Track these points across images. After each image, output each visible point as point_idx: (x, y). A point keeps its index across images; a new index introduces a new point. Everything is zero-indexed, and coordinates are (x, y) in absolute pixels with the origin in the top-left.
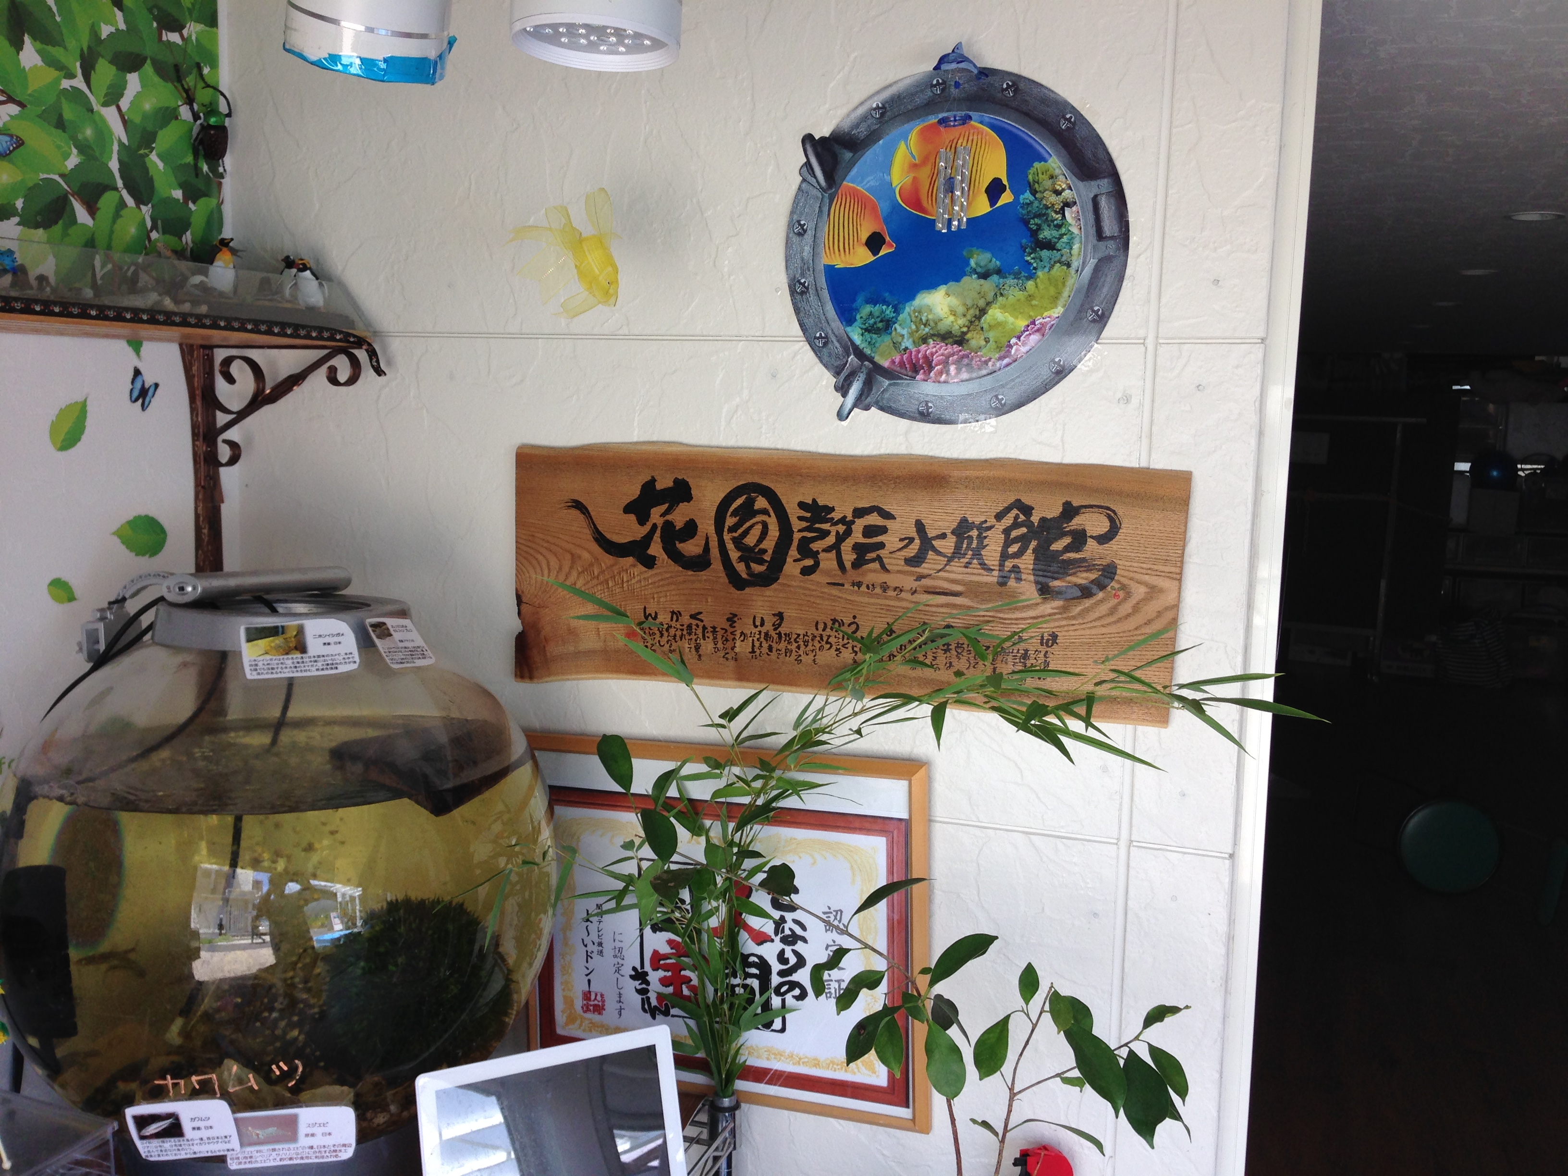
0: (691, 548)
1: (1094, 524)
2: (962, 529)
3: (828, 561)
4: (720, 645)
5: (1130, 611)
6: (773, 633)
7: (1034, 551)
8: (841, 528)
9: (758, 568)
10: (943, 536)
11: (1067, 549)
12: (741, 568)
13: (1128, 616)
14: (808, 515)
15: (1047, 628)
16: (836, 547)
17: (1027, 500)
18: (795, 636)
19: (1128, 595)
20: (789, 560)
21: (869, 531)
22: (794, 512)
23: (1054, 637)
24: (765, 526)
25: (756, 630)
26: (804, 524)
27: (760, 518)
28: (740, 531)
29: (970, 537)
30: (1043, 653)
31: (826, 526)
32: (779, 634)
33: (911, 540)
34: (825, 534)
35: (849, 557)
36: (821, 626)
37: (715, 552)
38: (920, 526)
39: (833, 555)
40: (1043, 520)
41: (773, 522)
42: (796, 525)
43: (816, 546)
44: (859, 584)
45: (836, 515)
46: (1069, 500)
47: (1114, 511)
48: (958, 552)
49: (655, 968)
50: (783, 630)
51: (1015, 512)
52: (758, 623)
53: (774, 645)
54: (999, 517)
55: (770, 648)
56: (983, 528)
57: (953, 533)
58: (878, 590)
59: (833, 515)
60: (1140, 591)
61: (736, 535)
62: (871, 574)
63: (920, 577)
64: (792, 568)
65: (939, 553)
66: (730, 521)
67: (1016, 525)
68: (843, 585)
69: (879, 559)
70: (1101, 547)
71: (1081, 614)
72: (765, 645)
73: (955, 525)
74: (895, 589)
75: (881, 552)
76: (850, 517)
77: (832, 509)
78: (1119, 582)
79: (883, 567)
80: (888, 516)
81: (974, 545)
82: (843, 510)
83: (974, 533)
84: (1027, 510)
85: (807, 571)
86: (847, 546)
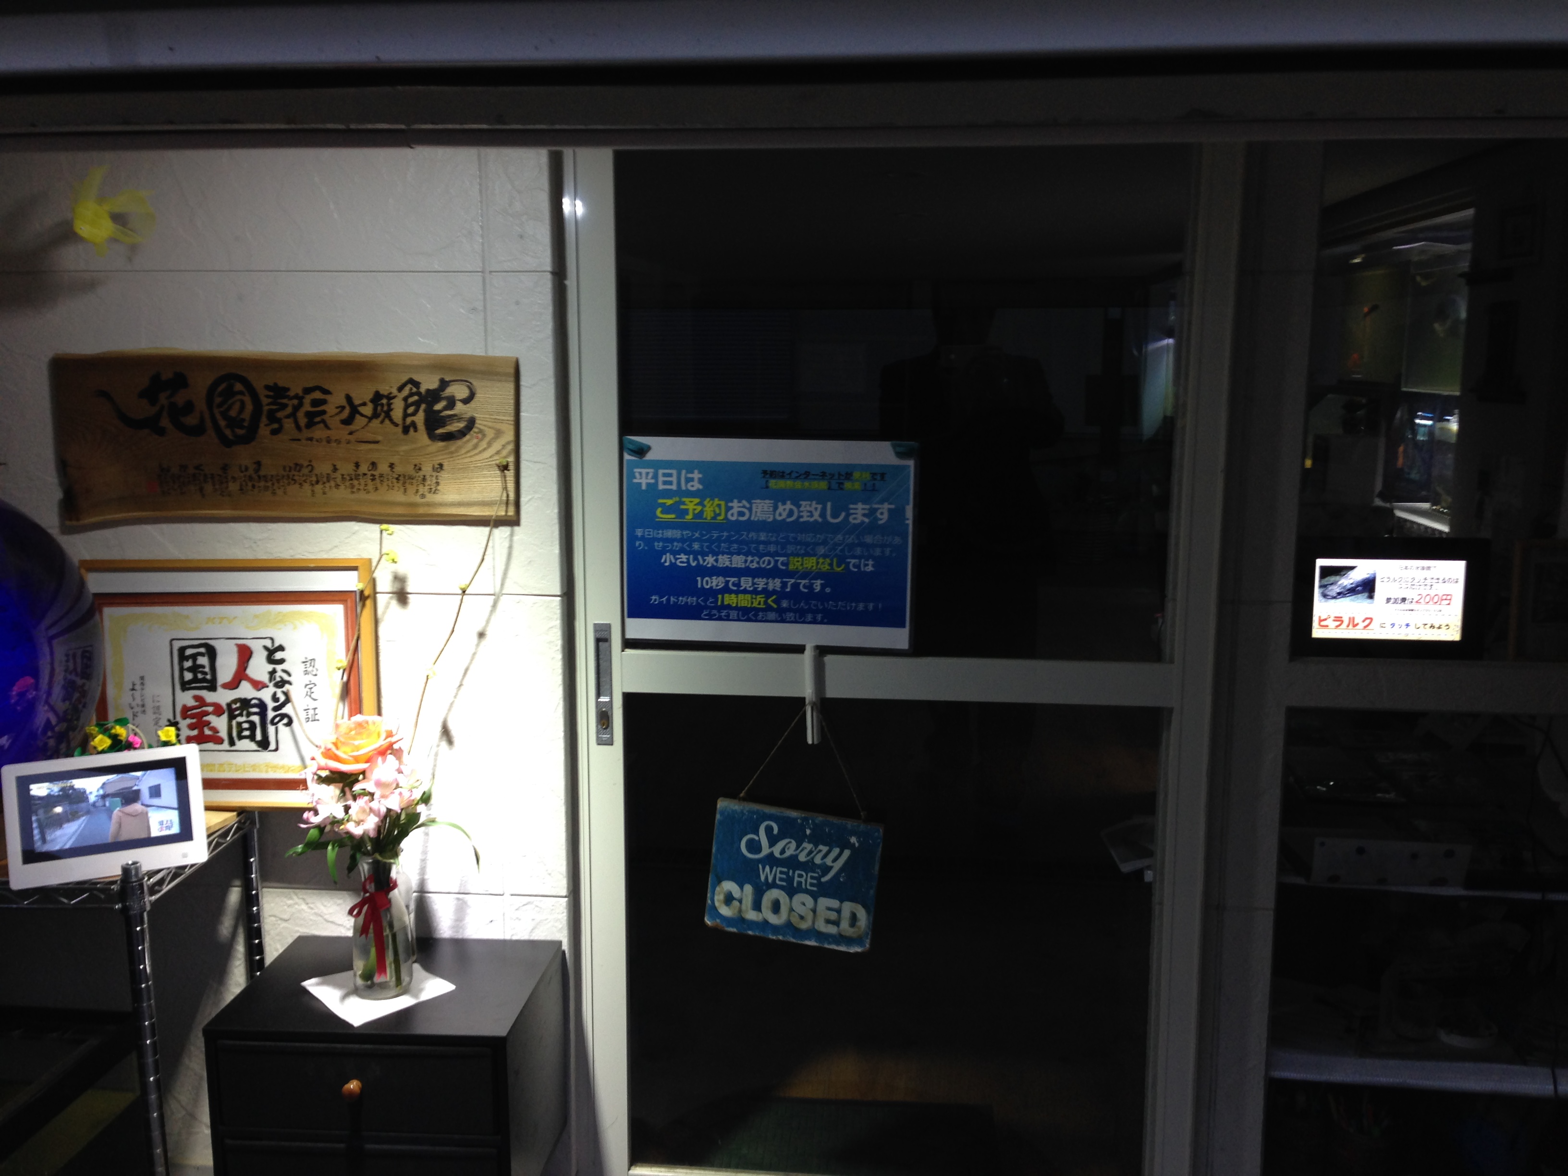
0: (191, 420)
1: (459, 391)
2: (377, 397)
3: (288, 424)
4: (217, 487)
5: (485, 446)
6: (255, 476)
7: (425, 411)
8: (295, 402)
9: (240, 432)
10: (364, 404)
11: (446, 408)
12: (228, 432)
13: (485, 449)
14: (271, 394)
15: (436, 461)
16: (293, 415)
17: (416, 378)
18: (269, 477)
19: (484, 436)
20: (262, 425)
21: (316, 403)
22: (262, 393)
23: (441, 466)
24: (243, 404)
25: (242, 475)
26: (270, 400)
27: (239, 397)
28: (226, 406)
29: (382, 405)
30: (435, 477)
31: (285, 401)
32: (259, 477)
33: (343, 408)
34: (284, 406)
35: (303, 421)
36: (288, 469)
37: (208, 423)
38: (349, 398)
39: (291, 420)
40: (428, 391)
41: (247, 399)
42: (265, 401)
43: (280, 415)
44: (311, 439)
45: (291, 393)
46: (443, 377)
47: (470, 383)
48: (375, 415)
49: (184, 718)
50: (262, 473)
51: (409, 386)
52: (243, 469)
53: (257, 484)
54: (400, 389)
55: (253, 486)
56: (390, 397)
57: (372, 401)
58: (324, 443)
59: (288, 394)
60: (490, 434)
61: (222, 409)
62: (318, 432)
63: (351, 433)
64: (264, 431)
65: (362, 415)
66: (218, 400)
67: (411, 394)
68: (299, 440)
69: (323, 422)
70: (465, 406)
71: (456, 451)
72: (250, 484)
73: (371, 396)
74: (336, 440)
75: (325, 417)
76: (301, 393)
77: (288, 389)
78: (478, 428)
79: (327, 427)
80: (326, 392)
81: (385, 408)
82: (296, 389)
83: (384, 401)
84: (417, 384)
85: (275, 432)
86: (301, 415)
